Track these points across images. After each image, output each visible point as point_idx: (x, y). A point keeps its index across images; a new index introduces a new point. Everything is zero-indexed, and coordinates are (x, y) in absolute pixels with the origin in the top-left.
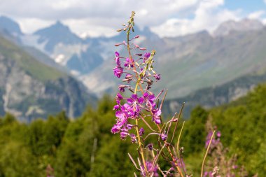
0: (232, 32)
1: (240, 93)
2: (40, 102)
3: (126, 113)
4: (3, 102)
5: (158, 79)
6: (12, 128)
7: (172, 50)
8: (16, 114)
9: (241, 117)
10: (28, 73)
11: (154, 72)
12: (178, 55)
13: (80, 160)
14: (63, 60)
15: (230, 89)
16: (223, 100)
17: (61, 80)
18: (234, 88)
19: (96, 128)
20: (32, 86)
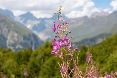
0: (97, 16)
1: (100, 41)
2: (21, 43)
3: (57, 46)
4: (6, 43)
5: (70, 33)
6: (10, 53)
7: (73, 23)
8: (12, 48)
9: (100, 50)
10: (16, 32)
11: (68, 30)
12: (76, 25)
13: (36, 67)
14: (30, 27)
15: (96, 39)
16: (93, 43)
17: (29, 35)
18: (98, 39)
19: (43, 54)
20: (18, 37)
